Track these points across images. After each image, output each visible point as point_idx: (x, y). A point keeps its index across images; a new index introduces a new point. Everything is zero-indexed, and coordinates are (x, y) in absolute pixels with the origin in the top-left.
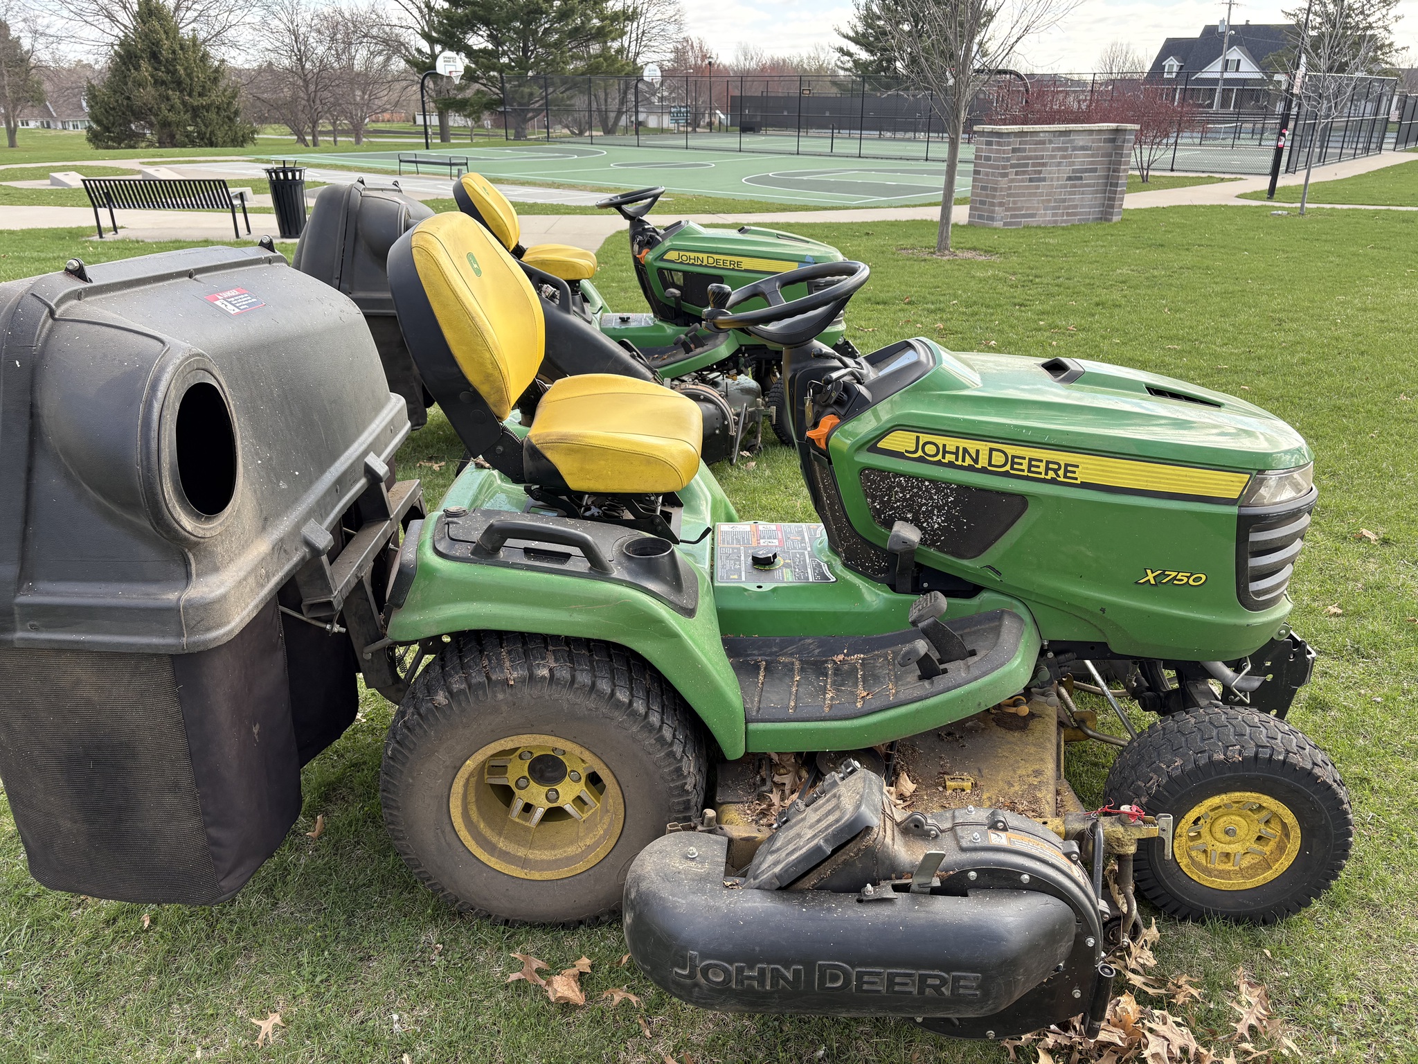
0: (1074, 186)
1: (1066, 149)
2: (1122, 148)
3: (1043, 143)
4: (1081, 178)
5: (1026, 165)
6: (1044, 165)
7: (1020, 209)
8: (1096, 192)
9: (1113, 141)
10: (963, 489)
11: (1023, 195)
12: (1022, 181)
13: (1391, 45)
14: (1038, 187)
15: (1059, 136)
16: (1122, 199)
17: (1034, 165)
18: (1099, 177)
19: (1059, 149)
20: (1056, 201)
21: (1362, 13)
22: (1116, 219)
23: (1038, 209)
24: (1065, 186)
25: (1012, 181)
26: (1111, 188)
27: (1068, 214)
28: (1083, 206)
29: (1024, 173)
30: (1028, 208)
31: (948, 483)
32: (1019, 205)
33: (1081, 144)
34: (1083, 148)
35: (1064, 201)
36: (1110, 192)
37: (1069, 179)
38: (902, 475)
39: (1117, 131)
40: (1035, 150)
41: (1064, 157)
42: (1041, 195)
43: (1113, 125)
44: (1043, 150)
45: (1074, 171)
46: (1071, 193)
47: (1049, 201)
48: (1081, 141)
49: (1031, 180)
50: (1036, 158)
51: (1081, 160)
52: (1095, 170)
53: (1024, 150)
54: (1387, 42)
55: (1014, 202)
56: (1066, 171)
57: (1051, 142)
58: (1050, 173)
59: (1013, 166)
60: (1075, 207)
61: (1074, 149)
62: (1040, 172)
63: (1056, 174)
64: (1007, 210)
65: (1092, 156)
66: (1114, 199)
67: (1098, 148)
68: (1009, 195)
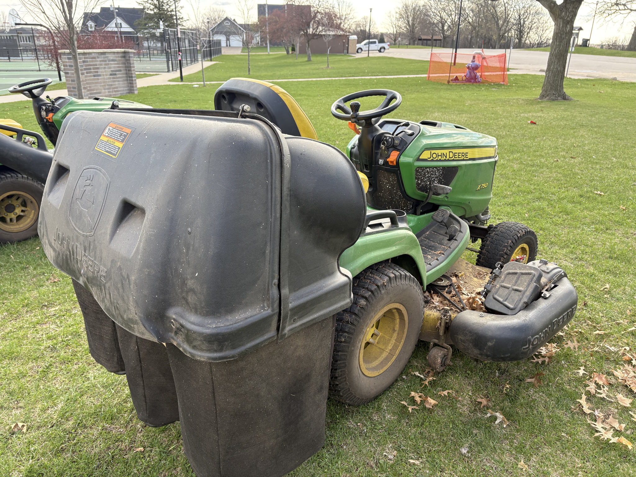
0: (114, 78)
1: (105, 61)
2: (129, 60)
3: (94, 58)
4: (115, 74)
5: (90, 69)
6: (98, 68)
7: (93, 90)
8: (124, 81)
9: (124, 57)
10: (444, 168)
11: (93, 83)
12: (90, 76)
13: (182, 18)
14: (98, 79)
15: (101, 55)
16: (136, 83)
17: (94, 69)
18: (123, 74)
19: (103, 61)
20: (108, 85)
21: (168, 4)
22: (136, 92)
23: (101, 90)
24: (110, 78)
25: (86, 76)
26: (130, 79)
27: (115, 91)
28: (120, 87)
29: (90, 72)
30: (97, 89)
31: (439, 167)
32: (92, 88)
33: (111, 58)
34: (113, 60)
35: (111, 85)
36: (130, 80)
37: (111, 75)
38: (427, 168)
39: (125, 52)
40: (92, 61)
41: (106, 65)
42: (101, 83)
43: (123, 50)
44: (96, 61)
45: (112, 71)
46: (114, 81)
47: (105, 85)
48: (111, 57)
49: (94, 76)
50: (94, 65)
51: (114, 66)
52: (120, 71)
53: (87, 62)
54: (181, 17)
55: (90, 87)
56: (109, 71)
57: (98, 58)
58: (102, 72)
59: (85, 69)
60: (117, 88)
61: (109, 61)
62: (97, 72)
63: (105, 72)
64: (88, 90)
65: (118, 64)
66: (132, 83)
67: (119, 60)
68: (87, 84)
